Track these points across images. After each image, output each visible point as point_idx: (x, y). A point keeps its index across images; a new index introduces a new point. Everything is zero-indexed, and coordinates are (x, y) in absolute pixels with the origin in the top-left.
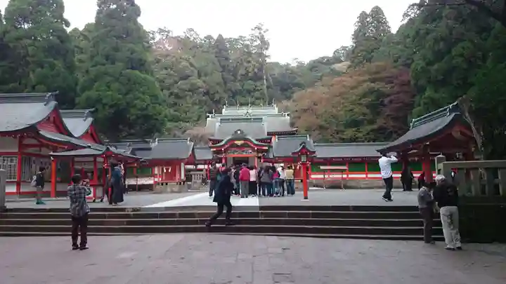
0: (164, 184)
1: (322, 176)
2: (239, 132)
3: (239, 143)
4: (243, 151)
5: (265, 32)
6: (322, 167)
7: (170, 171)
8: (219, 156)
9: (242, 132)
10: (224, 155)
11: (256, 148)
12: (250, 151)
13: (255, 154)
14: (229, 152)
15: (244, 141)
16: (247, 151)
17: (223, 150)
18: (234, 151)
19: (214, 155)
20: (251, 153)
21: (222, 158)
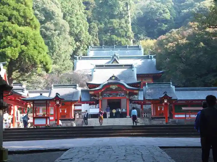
3: (114, 87)
4: (117, 94)
6: (183, 108)
7: (66, 112)
8: (97, 98)
10: (101, 97)
11: (128, 92)
12: (123, 94)
13: (127, 97)
14: (105, 95)
15: (117, 86)
16: (120, 94)
17: (100, 93)
18: (109, 94)
19: (92, 98)
20: (123, 95)
21: (98, 100)
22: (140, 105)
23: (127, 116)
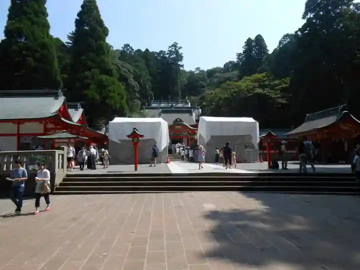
2: (178, 120)
4: (181, 134)
5: (179, 49)
9: (180, 120)
12: (185, 134)
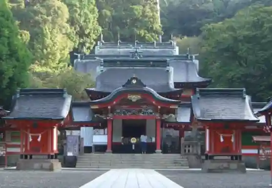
0: (29, 157)
1: (255, 151)
2: (134, 82)
3: (134, 98)
4: (140, 111)
6: (256, 139)
7: (39, 139)
8: (103, 117)
9: (139, 82)
10: (110, 115)
11: (159, 107)
12: (150, 111)
13: (158, 116)
14: (118, 111)
15: (141, 96)
16: (145, 111)
17: (109, 107)
18: (126, 110)
19: (95, 116)
20: (151, 113)
21: (106, 120)
22: (178, 132)
23: (157, 151)
